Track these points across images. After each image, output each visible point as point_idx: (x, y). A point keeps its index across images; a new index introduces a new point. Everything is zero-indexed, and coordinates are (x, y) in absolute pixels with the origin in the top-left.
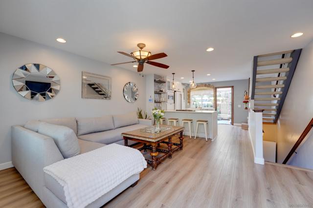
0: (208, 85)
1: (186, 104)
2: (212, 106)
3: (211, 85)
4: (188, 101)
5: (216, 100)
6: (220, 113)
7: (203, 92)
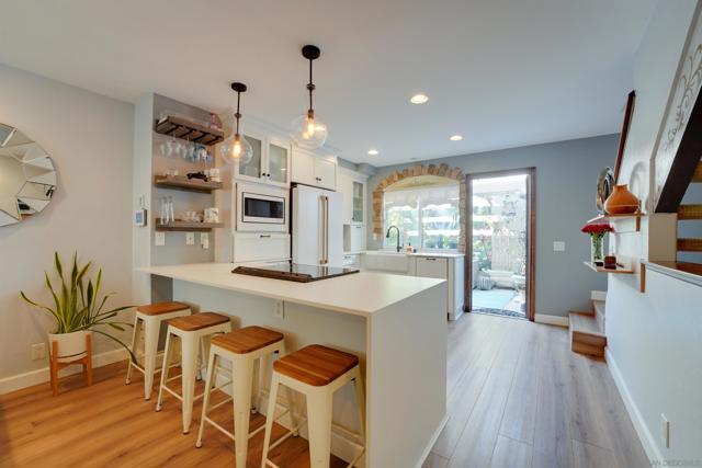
0: (439, 168)
1: (369, 237)
2: (453, 246)
3: (452, 166)
4: (373, 226)
5: (467, 224)
6: (488, 265)
7: (424, 193)
